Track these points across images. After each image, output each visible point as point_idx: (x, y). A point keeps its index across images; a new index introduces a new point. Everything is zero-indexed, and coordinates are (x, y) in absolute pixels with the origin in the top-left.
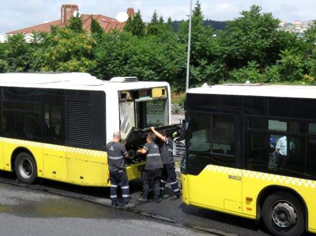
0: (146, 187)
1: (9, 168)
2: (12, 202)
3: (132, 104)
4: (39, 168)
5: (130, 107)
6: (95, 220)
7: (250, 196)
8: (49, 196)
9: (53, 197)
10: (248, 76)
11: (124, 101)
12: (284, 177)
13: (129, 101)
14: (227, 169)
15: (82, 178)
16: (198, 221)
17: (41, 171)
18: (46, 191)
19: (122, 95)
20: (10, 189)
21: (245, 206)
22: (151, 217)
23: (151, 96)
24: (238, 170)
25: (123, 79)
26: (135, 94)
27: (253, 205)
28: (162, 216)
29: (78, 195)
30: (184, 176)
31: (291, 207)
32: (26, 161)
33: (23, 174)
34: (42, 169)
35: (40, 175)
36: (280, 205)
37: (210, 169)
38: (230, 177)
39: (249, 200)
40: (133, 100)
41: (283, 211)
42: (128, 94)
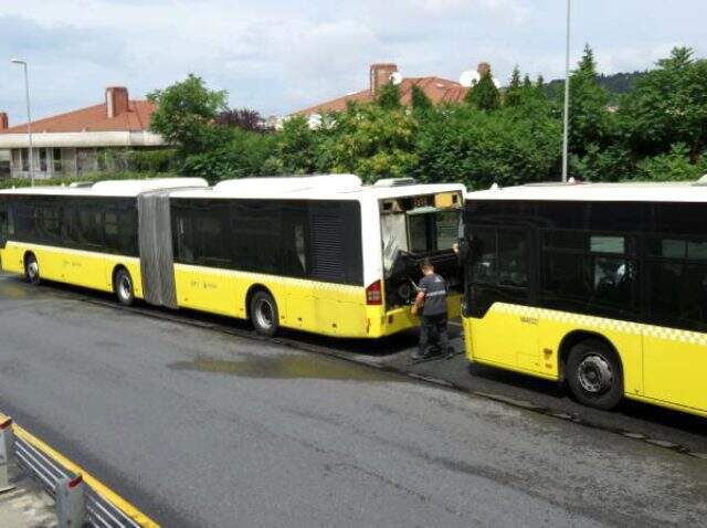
0: (423, 338)
1: (243, 315)
2: (238, 359)
3: (402, 217)
4: (281, 313)
5: (400, 222)
6: (339, 382)
7: (549, 348)
8: (290, 352)
9: (296, 353)
10: (669, 170)
11: (388, 214)
12: (591, 318)
13: (396, 213)
14: (519, 307)
15: (334, 325)
16: (481, 385)
17: (283, 317)
18: (289, 346)
19: (385, 206)
20: (242, 343)
21: (543, 362)
22: (420, 379)
23: (434, 205)
24: (532, 309)
25: (390, 181)
26: (407, 203)
27: (554, 359)
28: (436, 378)
29: (330, 351)
30: (465, 320)
31: (604, 363)
32: (265, 304)
33: (262, 322)
34: (284, 314)
35: (282, 322)
36: (589, 359)
37: (498, 308)
38: (524, 320)
39: (548, 352)
40: (403, 212)
41: (592, 368)
42: (395, 204)
